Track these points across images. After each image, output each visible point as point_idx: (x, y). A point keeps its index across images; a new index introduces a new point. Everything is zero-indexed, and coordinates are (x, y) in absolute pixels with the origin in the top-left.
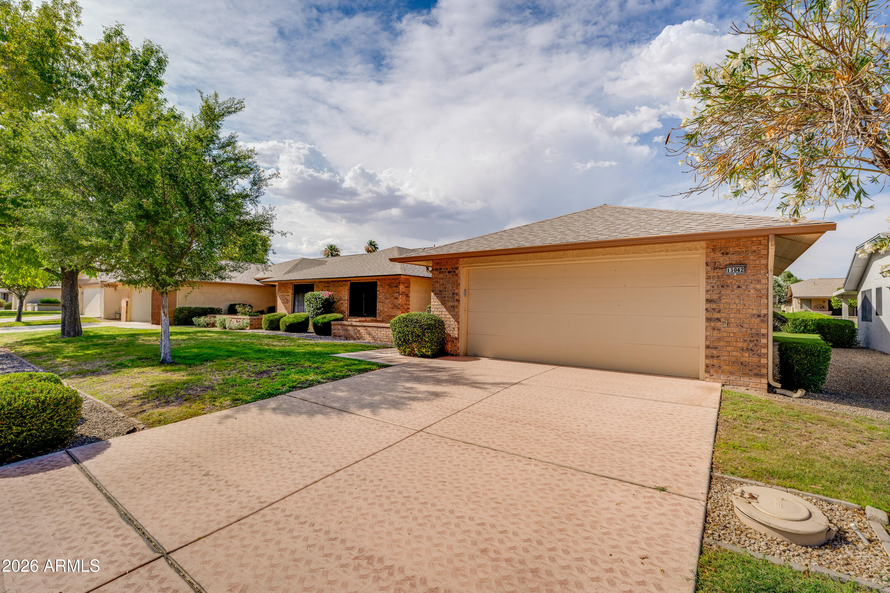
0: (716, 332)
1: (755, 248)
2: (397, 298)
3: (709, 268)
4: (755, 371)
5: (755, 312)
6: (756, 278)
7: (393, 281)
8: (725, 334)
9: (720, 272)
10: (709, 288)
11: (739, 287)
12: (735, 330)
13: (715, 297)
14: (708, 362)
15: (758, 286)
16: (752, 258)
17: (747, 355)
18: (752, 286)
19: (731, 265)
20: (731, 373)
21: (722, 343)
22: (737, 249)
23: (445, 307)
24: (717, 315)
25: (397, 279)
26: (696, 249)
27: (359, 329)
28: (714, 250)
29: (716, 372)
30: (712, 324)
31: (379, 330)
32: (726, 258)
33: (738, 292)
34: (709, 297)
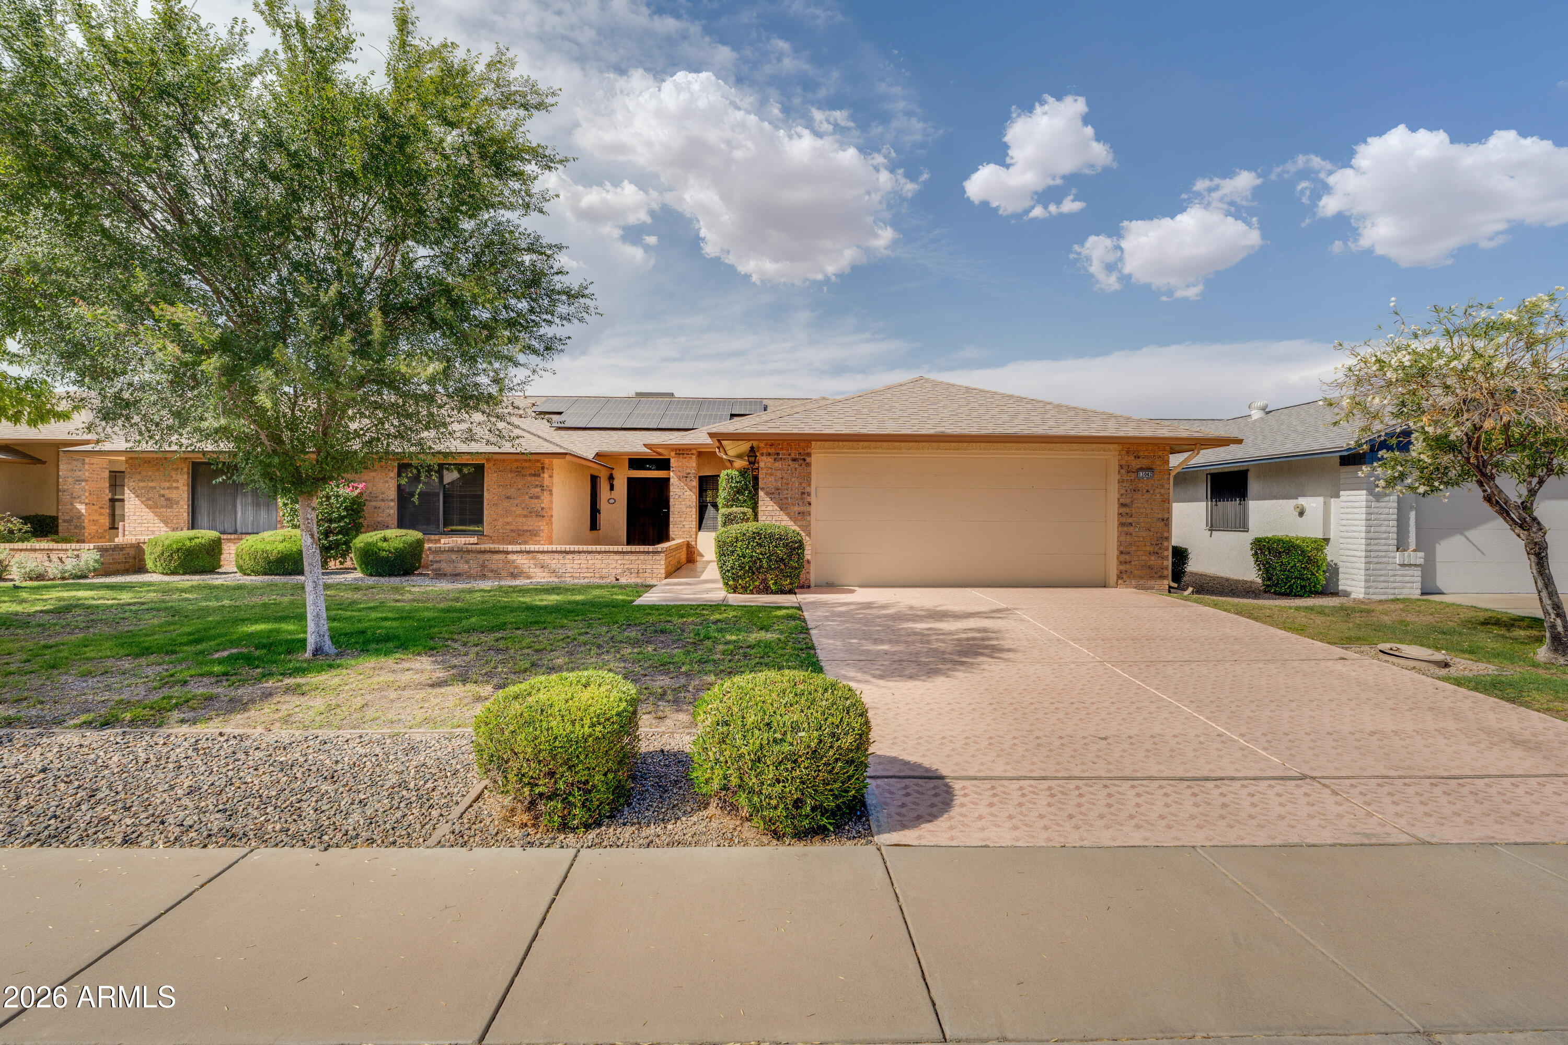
0: (1128, 537)
1: (1160, 453)
2: (538, 497)
3: (1123, 471)
4: (1160, 574)
5: (1160, 516)
6: (1160, 483)
7: (527, 464)
8: (1136, 539)
9: (1133, 476)
10: (1123, 491)
11: (1148, 491)
12: (1144, 534)
13: (1128, 501)
14: (1123, 568)
15: (1163, 491)
16: (1158, 463)
17: (1153, 558)
18: (1157, 491)
19: (1141, 469)
20: (1141, 578)
21: (1134, 548)
22: (1146, 453)
23: (788, 514)
24: (1130, 520)
25: (538, 461)
26: (1109, 450)
28: (1128, 453)
29: (1129, 577)
30: (1126, 529)
32: (1137, 461)
33: (1147, 496)
34: (1122, 501)
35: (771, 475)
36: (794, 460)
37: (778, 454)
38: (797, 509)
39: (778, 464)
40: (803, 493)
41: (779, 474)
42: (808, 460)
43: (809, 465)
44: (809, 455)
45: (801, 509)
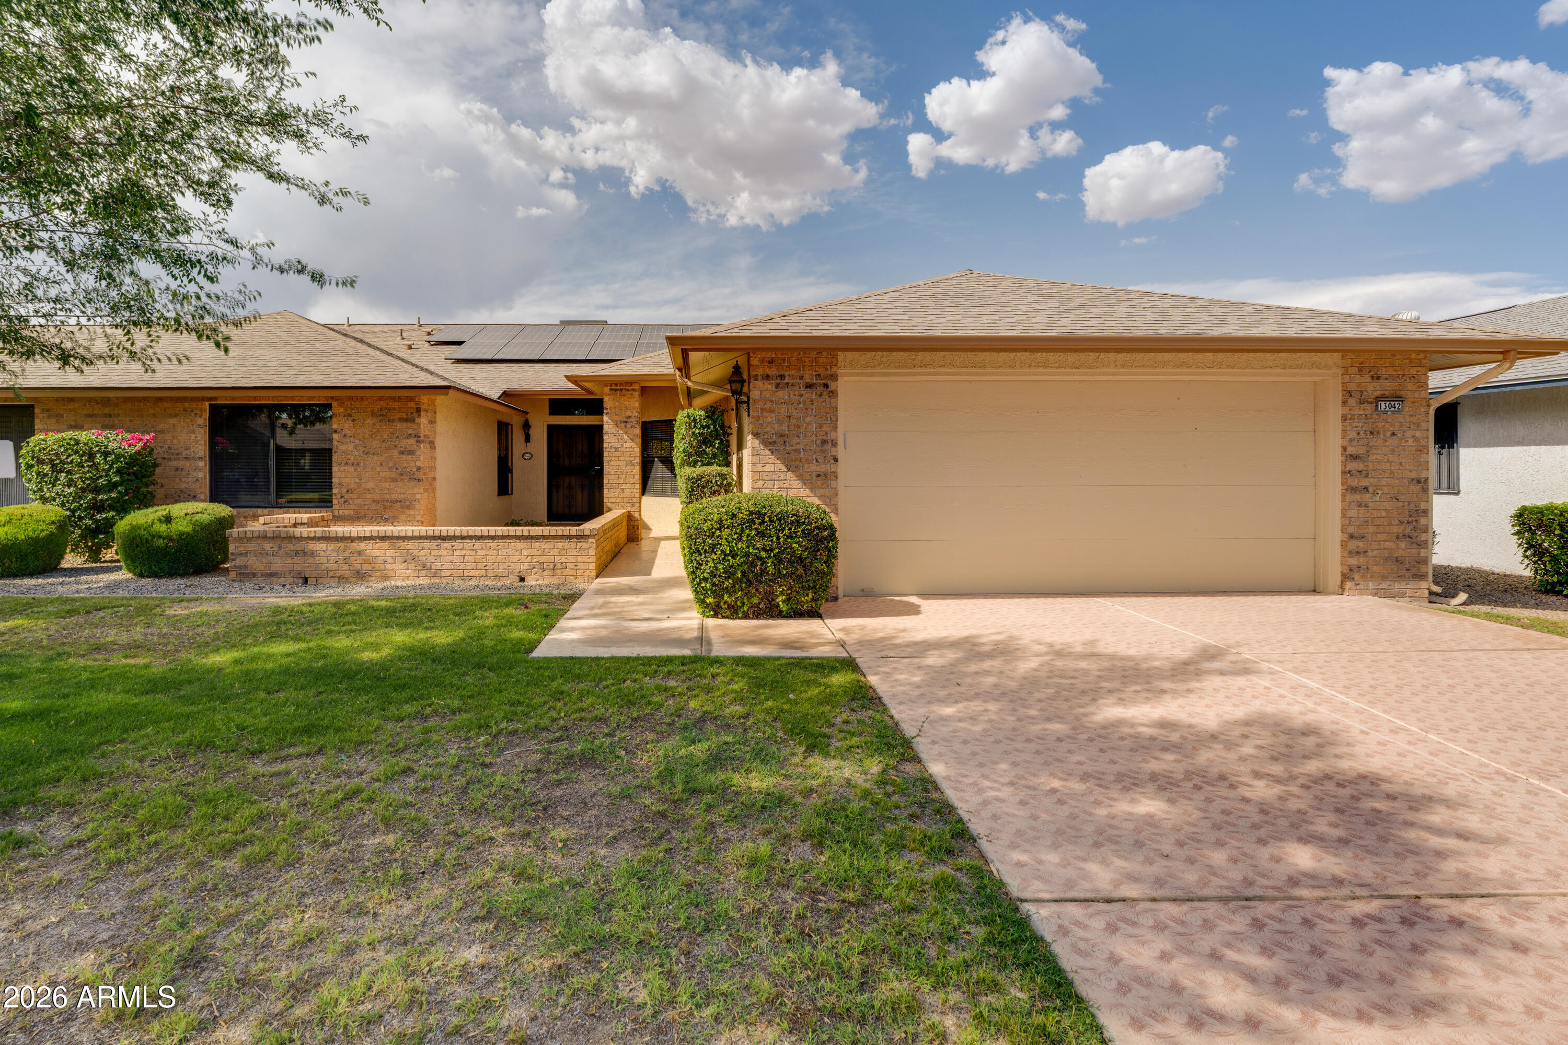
0: (1362, 510)
1: (1413, 371)
2: (411, 453)
3: (1352, 401)
4: (1414, 571)
5: (1414, 475)
6: (1414, 419)
7: (396, 405)
8: (1375, 513)
9: (1369, 409)
10: (1352, 435)
11: (1393, 434)
12: (1388, 505)
13: (1362, 451)
14: (1353, 561)
15: (1418, 434)
16: (1410, 386)
17: (1403, 545)
18: (1409, 433)
19: (1382, 398)
20: (1384, 578)
21: (1371, 529)
22: (1391, 371)
23: (800, 477)
24: (1365, 482)
25: (412, 399)
26: (1327, 366)
27: (362, 545)
28: (1360, 370)
29: (1363, 577)
30: (1357, 497)
31: (447, 544)
32: (1376, 384)
33: (1393, 442)
34: (1350, 450)
35: (771, 411)
36: (809, 386)
37: (782, 377)
38: (814, 468)
39: (782, 394)
40: (824, 442)
41: (783, 409)
42: (832, 385)
43: (833, 394)
44: (834, 377)
45: (822, 468)
